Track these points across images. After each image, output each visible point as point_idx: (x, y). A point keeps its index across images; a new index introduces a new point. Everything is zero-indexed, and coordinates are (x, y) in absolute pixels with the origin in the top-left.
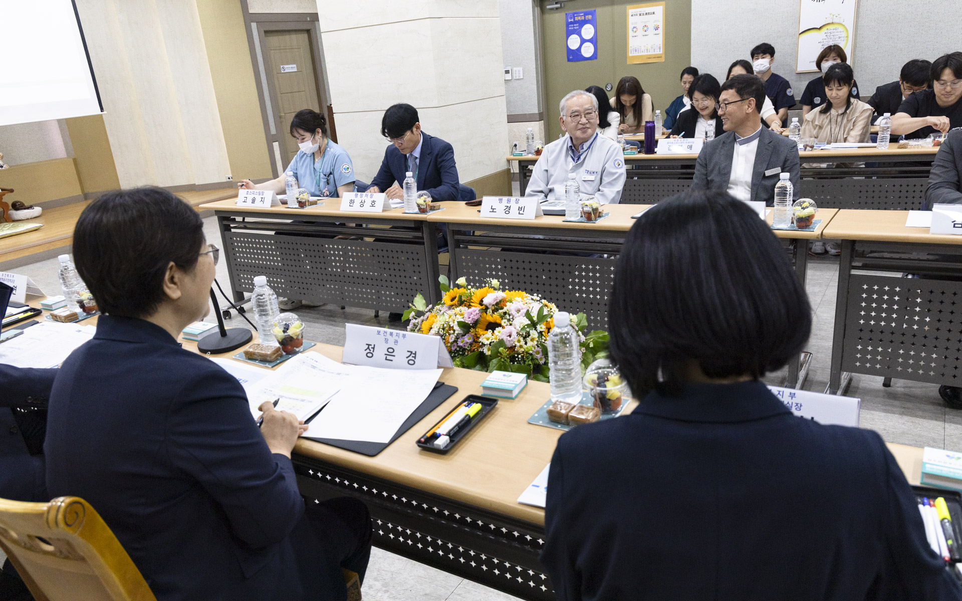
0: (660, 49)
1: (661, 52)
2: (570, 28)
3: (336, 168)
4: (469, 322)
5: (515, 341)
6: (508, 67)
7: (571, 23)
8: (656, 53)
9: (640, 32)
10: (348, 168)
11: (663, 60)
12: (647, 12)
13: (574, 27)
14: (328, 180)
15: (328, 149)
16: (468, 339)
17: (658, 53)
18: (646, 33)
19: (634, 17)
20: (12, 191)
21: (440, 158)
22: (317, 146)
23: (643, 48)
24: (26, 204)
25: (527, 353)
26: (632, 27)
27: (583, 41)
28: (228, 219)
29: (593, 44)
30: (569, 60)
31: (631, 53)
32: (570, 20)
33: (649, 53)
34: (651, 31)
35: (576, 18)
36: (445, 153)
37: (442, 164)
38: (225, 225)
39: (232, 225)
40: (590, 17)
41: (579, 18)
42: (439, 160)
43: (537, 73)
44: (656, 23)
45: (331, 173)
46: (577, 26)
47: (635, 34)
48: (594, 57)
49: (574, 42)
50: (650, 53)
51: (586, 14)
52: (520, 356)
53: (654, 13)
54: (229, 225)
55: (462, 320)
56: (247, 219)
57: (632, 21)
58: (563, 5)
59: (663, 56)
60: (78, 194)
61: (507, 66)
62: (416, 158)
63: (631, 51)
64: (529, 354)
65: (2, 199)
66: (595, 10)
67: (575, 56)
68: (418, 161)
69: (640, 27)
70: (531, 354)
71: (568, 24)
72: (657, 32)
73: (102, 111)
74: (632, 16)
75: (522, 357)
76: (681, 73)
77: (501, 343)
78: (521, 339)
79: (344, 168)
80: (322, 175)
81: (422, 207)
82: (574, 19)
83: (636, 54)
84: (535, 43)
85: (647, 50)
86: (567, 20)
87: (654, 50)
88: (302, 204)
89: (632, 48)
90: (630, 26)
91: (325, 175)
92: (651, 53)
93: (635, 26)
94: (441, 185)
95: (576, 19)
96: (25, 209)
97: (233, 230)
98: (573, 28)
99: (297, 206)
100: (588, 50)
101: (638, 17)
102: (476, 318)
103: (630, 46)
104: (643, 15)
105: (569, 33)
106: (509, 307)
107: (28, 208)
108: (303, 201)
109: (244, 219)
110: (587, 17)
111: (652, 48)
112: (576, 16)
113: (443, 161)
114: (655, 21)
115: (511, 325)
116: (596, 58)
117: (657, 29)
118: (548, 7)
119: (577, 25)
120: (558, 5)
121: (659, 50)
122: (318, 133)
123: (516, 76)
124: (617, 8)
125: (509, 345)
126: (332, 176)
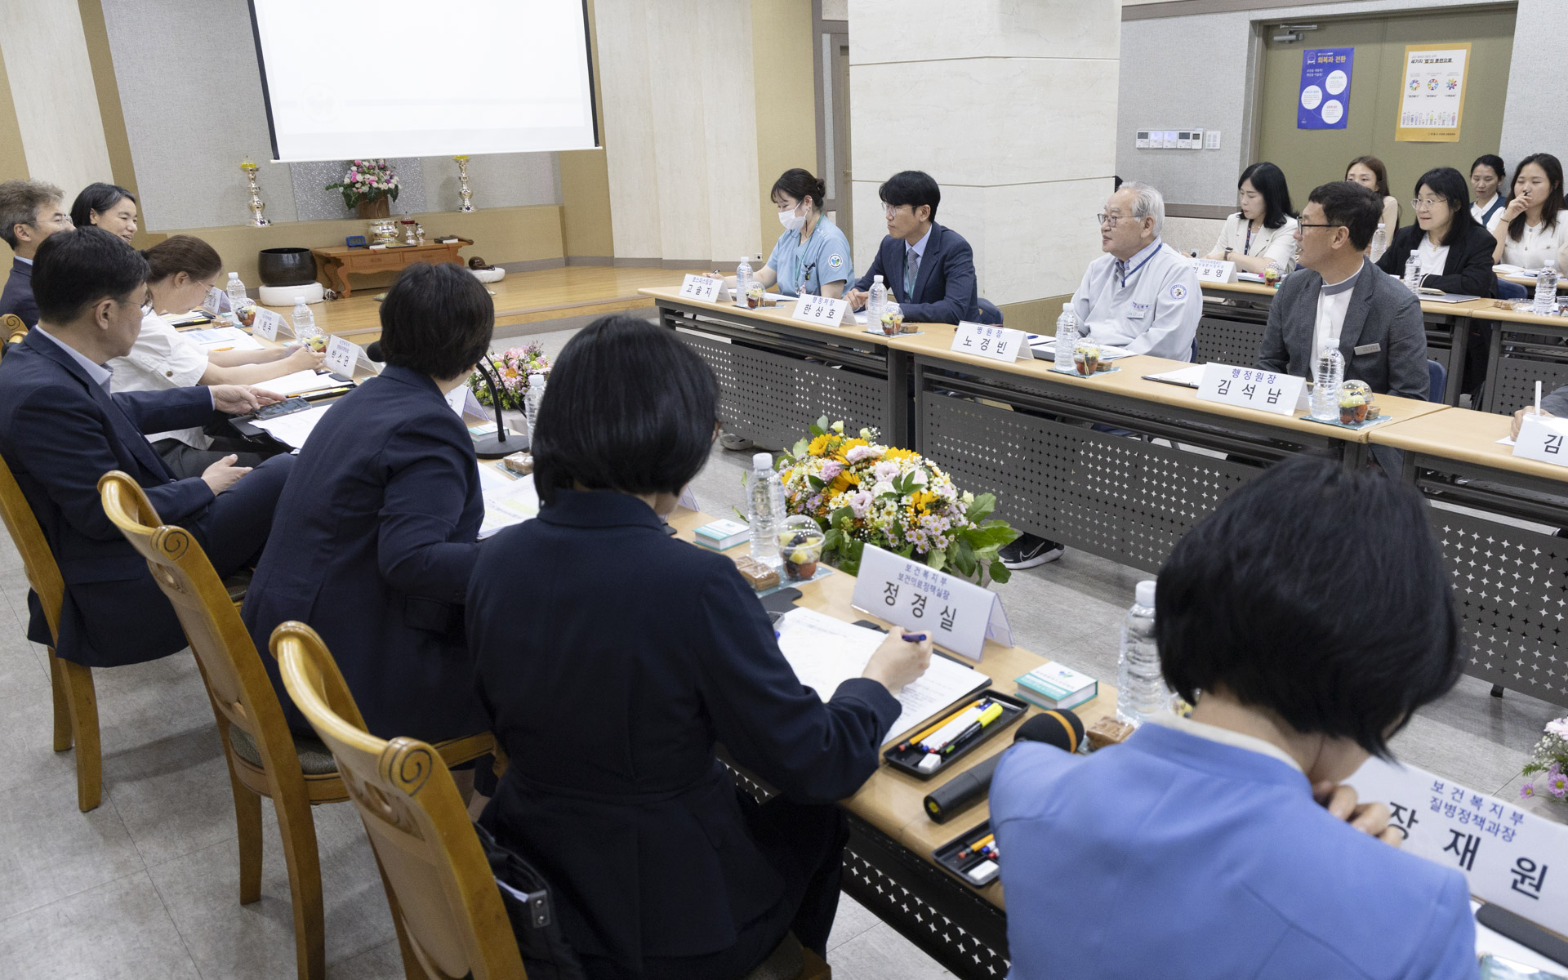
0: (1453, 120)
1: (1455, 126)
2: (1308, 75)
3: (821, 258)
4: (824, 479)
5: (868, 513)
6: (1198, 129)
7: (1311, 66)
8: (1445, 126)
9: (1423, 90)
10: (838, 260)
11: (1456, 139)
12: (1439, 58)
13: (1314, 72)
14: (807, 274)
15: (818, 230)
16: (817, 501)
17: (1451, 126)
18: (1432, 93)
19: (1416, 64)
20: (471, 243)
21: (949, 260)
22: (802, 219)
23: (1424, 117)
24: (488, 264)
25: (877, 529)
26: (1411, 81)
27: (1327, 97)
28: (672, 312)
29: (1342, 103)
30: (1300, 126)
31: (1404, 123)
32: (1309, 62)
33: (1433, 126)
34: (1442, 89)
35: (1319, 58)
36: (956, 255)
37: (950, 269)
38: (667, 320)
39: (677, 322)
40: (1343, 59)
41: (1326, 60)
42: (947, 264)
43: (1244, 142)
44: (1451, 78)
45: (813, 265)
46: (1320, 72)
47: (1414, 93)
48: (1341, 124)
49: (1311, 98)
50: (1436, 126)
51: (1337, 53)
52: (866, 532)
53: (1450, 60)
54: (674, 321)
55: (817, 476)
56: (699, 318)
57: (1412, 71)
58: (1301, 38)
59: (1458, 133)
60: (558, 256)
61: (1196, 127)
62: (918, 256)
63: (1404, 120)
64: (880, 531)
65: (457, 252)
66: (1353, 49)
67: (1310, 120)
68: (919, 260)
69: (1424, 81)
70: (882, 532)
71: (1306, 67)
72: (1452, 92)
73: (596, 146)
74: (1413, 62)
75: (869, 533)
76: (1473, 163)
77: (848, 511)
78: (874, 510)
79: (833, 261)
80: (803, 266)
81: (887, 326)
82: (1317, 60)
83: (1412, 126)
84: (1247, 95)
85: (1431, 120)
86: (1305, 61)
87: (1444, 121)
88: (752, 303)
89: (1406, 115)
90: (1408, 80)
91: (806, 266)
92: (1438, 126)
93: (1416, 79)
94: (942, 299)
95: (1320, 60)
96: (484, 269)
97: (678, 329)
98: (1313, 75)
99: (746, 305)
100: (1332, 113)
101: (1423, 65)
102: (833, 475)
103: (1404, 110)
104: (1432, 61)
105: (1305, 83)
106: (878, 468)
107: (487, 268)
108: (754, 299)
109: (695, 316)
110: (1338, 58)
111: (1440, 117)
112: (1321, 56)
113: (952, 265)
114: (1451, 74)
115: (870, 490)
116: (1345, 127)
117: (1452, 86)
118: (1276, 38)
119: (1321, 70)
120: (1293, 37)
121: (1451, 122)
122: (808, 202)
123: (1209, 144)
124: (1389, 48)
125: (858, 515)
126: (814, 268)
